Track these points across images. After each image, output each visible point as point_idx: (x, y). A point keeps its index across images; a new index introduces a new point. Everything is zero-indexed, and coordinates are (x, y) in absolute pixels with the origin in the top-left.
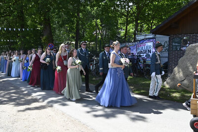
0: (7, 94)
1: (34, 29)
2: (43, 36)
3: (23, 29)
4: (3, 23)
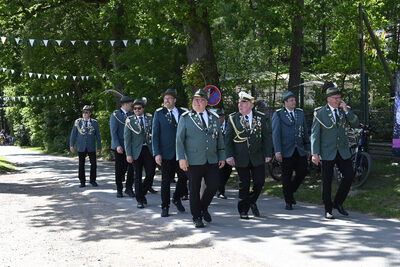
1: (157, 41)
2: (185, 62)
3: (125, 42)
4: (59, 21)
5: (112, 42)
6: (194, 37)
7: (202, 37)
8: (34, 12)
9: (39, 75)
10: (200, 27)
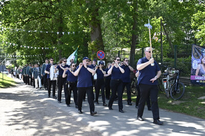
0: (55, 121)
1: (76, 33)
2: (90, 40)
3: (63, 33)
4: (37, 26)
5: (58, 33)
6: (94, 30)
7: (97, 30)
8: (26, 21)
9: (28, 47)
10: (97, 25)
